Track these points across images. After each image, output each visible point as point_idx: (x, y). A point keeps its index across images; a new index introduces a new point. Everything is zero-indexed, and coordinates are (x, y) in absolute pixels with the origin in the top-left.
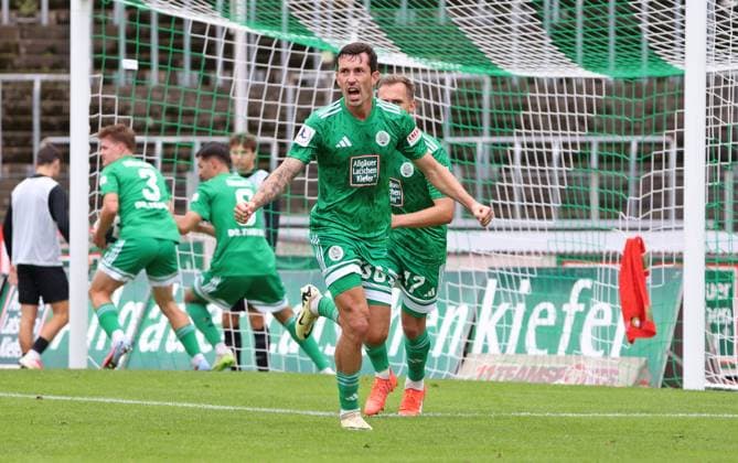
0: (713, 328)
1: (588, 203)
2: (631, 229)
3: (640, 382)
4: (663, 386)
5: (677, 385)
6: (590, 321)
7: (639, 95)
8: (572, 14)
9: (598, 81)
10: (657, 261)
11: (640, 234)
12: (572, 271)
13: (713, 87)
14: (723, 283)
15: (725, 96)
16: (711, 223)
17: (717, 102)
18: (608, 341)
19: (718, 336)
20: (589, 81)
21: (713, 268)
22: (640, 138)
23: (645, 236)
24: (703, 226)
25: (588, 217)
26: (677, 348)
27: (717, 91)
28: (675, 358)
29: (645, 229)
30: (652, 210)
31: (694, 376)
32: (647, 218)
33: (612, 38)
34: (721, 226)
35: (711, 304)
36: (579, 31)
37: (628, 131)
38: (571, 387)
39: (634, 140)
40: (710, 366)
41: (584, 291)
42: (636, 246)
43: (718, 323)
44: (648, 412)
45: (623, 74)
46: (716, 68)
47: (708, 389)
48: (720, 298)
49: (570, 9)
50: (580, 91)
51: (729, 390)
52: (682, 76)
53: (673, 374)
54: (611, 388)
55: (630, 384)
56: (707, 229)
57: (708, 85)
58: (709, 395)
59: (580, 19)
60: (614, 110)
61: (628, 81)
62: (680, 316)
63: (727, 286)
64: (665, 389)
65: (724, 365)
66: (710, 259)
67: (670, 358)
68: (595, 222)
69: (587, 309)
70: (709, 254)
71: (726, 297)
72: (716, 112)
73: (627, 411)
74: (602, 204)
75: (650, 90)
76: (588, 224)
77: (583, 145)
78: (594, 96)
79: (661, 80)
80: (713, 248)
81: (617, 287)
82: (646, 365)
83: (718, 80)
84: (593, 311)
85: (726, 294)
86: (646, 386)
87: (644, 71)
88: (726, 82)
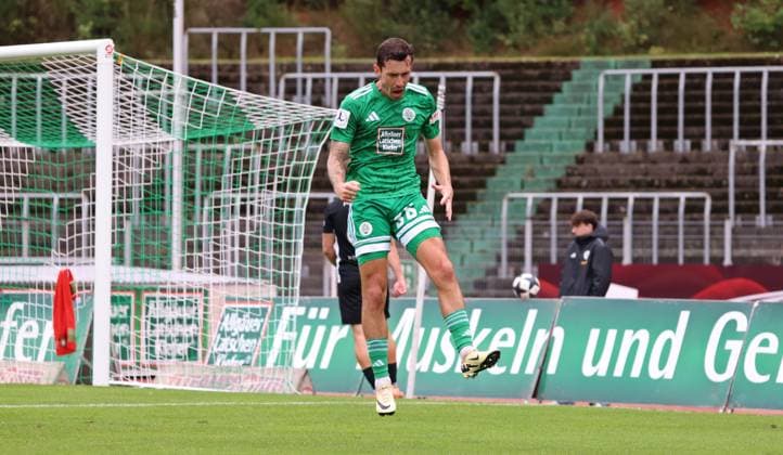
0: (116, 339)
1: (20, 243)
2: (62, 264)
3: (59, 380)
4: (78, 383)
5: (89, 382)
6: (22, 334)
7: (61, 161)
8: (9, 99)
9: (30, 150)
10: (80, 288)
11: (68, 267)
12: (7, 296)
13: (118, 156)
14: (123, 305)
15: (128, 164)
16: (114, 259)
17: (121, 168)
18: (35, 347)
19: (118, 345)
20: (23, 150)
21: (116, 294)
22: (62, 195)
23: (72, 269)
24: (109, 262)
25: (20, 255)
26: (88, 354)
27: (121, 160)
28: (87, 362)
29: (71, 264)
30: (75, 249)
31: (101, 376)
32: (72, 255)
33: (39, 117)
34: (122, 262)
35: (114, 321)
36: (14, 111)
37: (55, 189)
38: (7, 385)
39: (56, 197)
40: (113, 367)
41: (18, 312)
42: (65, 277)
43: (120, 335)
44: (65, 403)
45: (48, 145)
46: (120, 144)
47: (112, 385)
48: (121, 316)
49: (7, 95)
50: (15, 156)
51: (127, 386)
52: (94, 148)
53: (85, 375)
54: (38, 386)
55: (51, 382)
56: (112, 264)
57: (114, 155)
58: (113, 390)
59: (14, 102)
60: (50, 172)
61: (53, 151)
62: (91, 331)
63: (127, 307)
64: (78, 386)
65: (124, 367)
66: (114, 287)
67: (82, 362)
68: (26, 259)
69: (19, 325)
70: (113, 283)
71: (125, 316)
72: (121, 175)
73: (49, 403)
74: (33, 243)
75: (69, 158)
76: (19, 260)
77: (17, 199)
78: (27, 161)
79: (78, 150)
80: (115, 279)
81: (52, 307)
82: (64, 367)
83: (122, 152)
84: (25, 325)
85: (125, 313)
86: (64, 384)
87: (64, 144)
88: (128, 153)
